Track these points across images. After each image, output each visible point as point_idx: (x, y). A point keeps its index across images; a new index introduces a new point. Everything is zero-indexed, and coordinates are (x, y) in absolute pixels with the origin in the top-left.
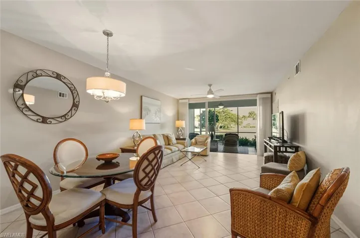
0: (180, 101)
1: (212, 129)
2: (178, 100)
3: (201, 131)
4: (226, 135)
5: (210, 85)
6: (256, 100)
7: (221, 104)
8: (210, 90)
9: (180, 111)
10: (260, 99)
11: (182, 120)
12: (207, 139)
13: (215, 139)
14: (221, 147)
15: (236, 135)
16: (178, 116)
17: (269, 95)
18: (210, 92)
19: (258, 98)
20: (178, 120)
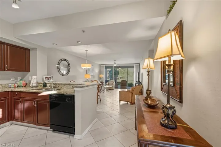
0: (101, 65)
1: (116, 79)
2: (100, 65)
3: (110, 80)
4: (121, 81)
5: (115, 61)
6: (134, 66)
7: (120, 67)
8: (115, 62)
9: (101, 70)
10: (135, 66)
11: (102, 74)
12: (113, 83)
13: (117, 83)
14: (119, 86)
15: (126, 81)
16: (100, 73)
17: (139, 65)
18: (115, 63)
19: (134, 65)
20: (100, 74)
